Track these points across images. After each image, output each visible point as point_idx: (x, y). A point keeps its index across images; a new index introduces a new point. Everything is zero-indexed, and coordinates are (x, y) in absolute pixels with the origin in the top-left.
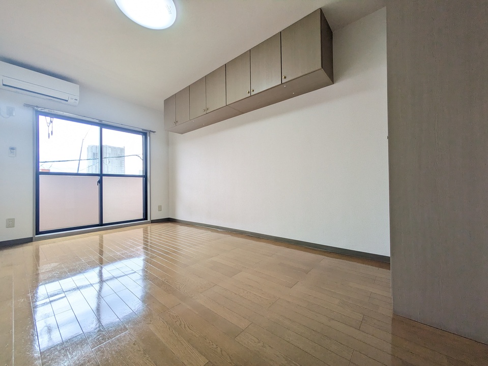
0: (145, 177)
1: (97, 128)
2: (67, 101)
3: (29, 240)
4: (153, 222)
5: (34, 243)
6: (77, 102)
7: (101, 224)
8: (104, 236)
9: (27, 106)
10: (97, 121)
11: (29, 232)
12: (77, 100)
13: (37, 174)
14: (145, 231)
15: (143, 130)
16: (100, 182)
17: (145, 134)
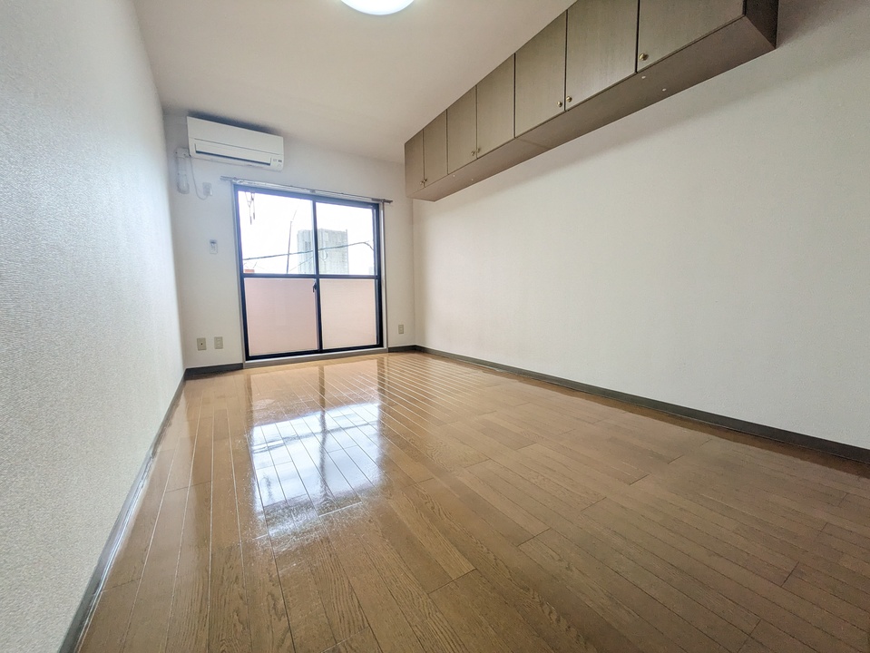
0: (378, 278)
1: (309, 203)
2: (269, 164)
3: (239, 367)
4: (392, 350)
5: (245, 371)
6: (282, 164)
7: (321, 351)
8: (325, 367)
9: (224, 178)
10: (308, 192)
11: (238, 357)
12: (280, 161)
13: (242, 276)
14: (381, 365)
15: (373, 199)
16: (317, 287)
17: (376, 206)
